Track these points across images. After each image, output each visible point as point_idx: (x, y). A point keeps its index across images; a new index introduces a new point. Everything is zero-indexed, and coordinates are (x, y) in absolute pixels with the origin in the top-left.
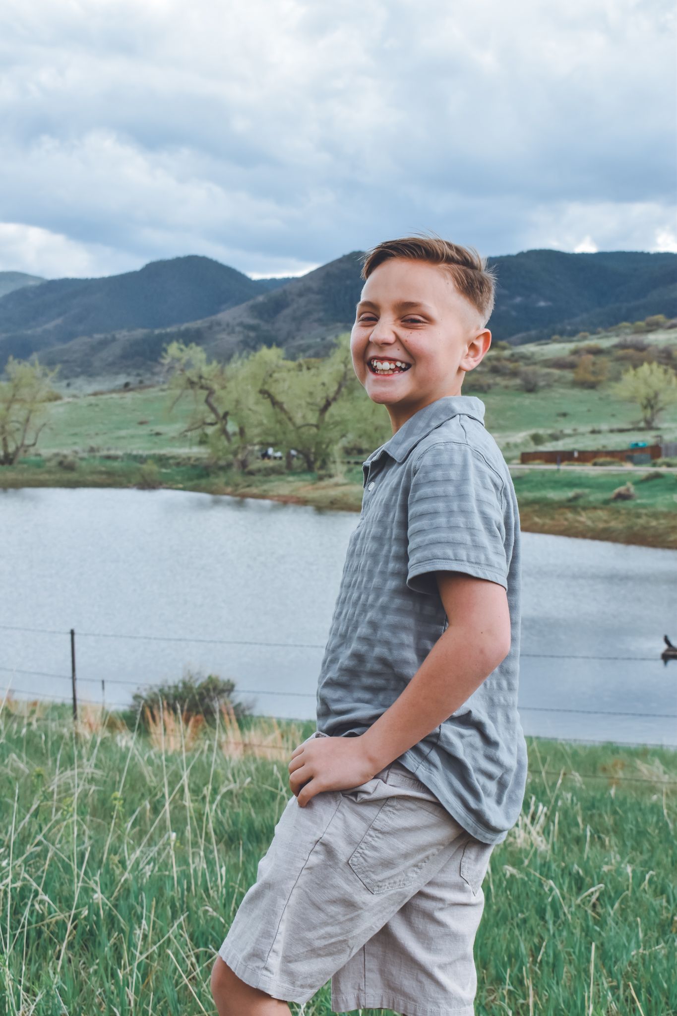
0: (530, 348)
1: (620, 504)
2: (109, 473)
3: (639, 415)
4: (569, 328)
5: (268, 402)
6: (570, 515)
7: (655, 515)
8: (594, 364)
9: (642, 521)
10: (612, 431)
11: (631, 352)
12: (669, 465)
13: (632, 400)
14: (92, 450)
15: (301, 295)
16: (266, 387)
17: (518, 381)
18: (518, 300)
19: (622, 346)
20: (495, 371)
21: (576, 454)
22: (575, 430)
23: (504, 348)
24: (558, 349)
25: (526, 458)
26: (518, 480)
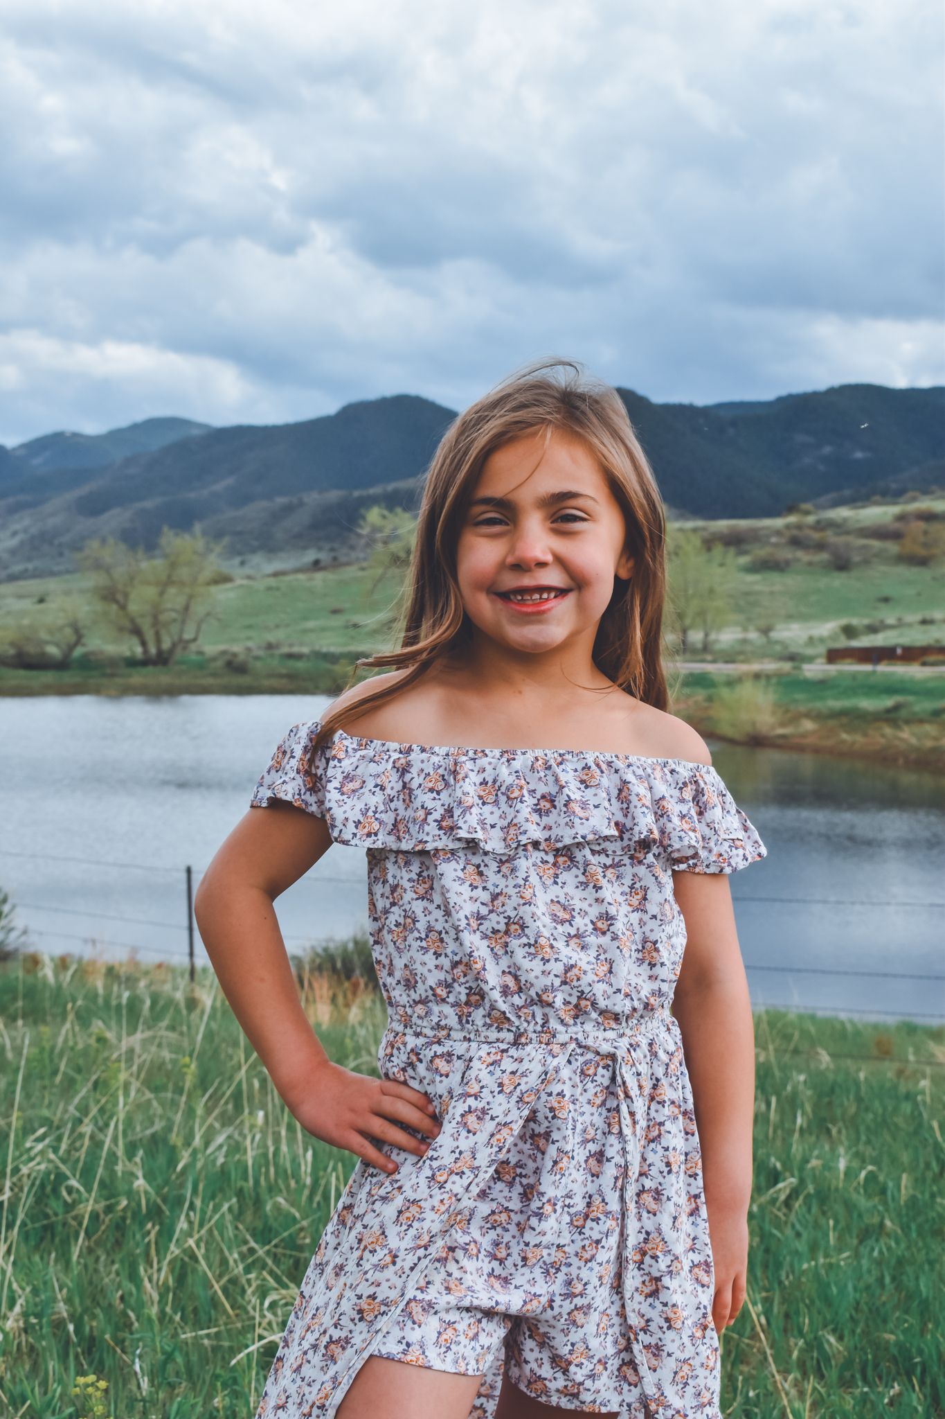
0: (843, 513)
2: (291, 677)
4: (894, 486)
6: (888, 731)
8: (926, 533)
14: (270, 646)
17: (824, 556)
18: (827, 450)
20: (796, 542)
21: (899, 651)
22: (900, 619)
23: (807, 513)
24: (878, 513)
25: (834, 656)
26: (822, 685)
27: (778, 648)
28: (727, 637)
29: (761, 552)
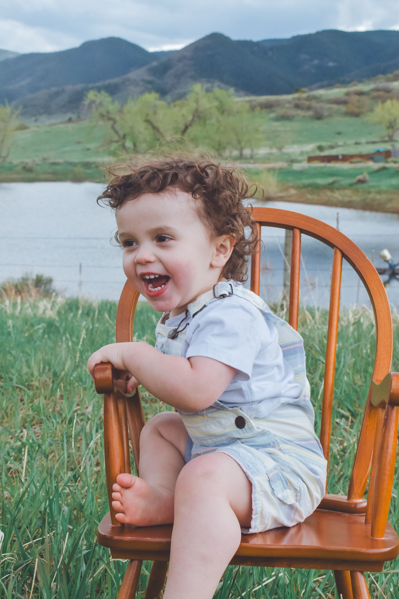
0: (321, 92)
1: (360, 186)
2: (54, 173)
3: (385, 132)
4: (347, 79)
5: (150, 127)
6: (329, 193)
7: (379, 192)
8: (359, 101)
9: (371, 196)
10: (368, 143)
11: (381, 93)
12: (395, 162)
13: (380, 123)
14: (44, 159)
15: (180, 60)
16: (149, 118)
17: (311, 113)
18: (316, 62)
19: (377, 90)
20: (297, 106)
21: (340, 157)
22: (345, 143)
23: (304, 92)
24: (337, 92)
25: (311, 159)
26: (301, 173)
27: (286, 157)
28: (262, 151)
29: (280, 111)
